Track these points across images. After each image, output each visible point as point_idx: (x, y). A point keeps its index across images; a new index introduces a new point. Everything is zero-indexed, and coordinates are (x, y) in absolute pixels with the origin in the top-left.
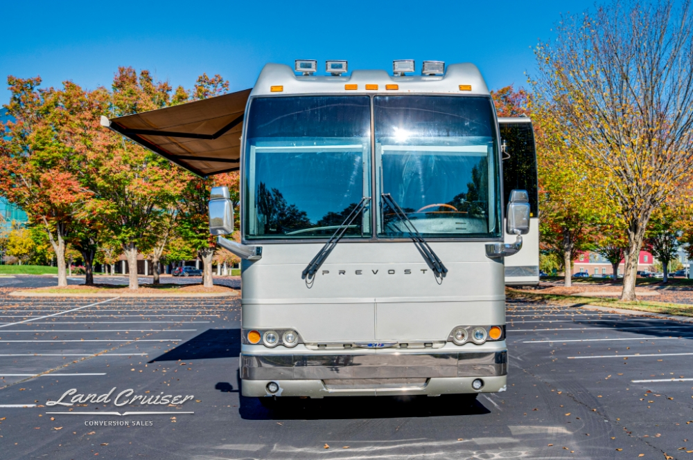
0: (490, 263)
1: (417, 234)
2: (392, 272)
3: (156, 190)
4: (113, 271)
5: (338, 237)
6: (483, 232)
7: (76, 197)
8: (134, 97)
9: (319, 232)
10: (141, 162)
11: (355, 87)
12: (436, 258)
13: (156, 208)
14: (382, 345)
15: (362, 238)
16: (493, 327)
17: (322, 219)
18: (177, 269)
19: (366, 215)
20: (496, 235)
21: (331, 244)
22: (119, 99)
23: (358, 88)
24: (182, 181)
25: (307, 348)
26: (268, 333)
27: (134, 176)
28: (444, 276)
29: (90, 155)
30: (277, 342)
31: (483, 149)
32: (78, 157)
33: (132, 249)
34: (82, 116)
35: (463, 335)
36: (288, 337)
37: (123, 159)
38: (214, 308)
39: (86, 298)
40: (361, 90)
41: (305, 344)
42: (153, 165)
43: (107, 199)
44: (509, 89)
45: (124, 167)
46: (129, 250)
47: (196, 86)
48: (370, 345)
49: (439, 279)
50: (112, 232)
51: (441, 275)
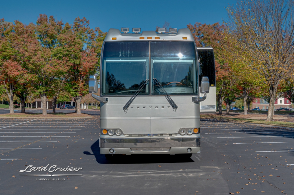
0: (193, 104)
1: (166, 93)
2: (157, 107)
3: (56, 70)
4: (32, 107)
5: (137, 94)
6: (191, 92)
7: (19, 73)
8: (47, 28)
9: (130, 92)
10: (49, 57)
11: (143, 38)
12: (173, 102)
13: (55, 78)
14: (153, 135)
15: (146, 94)
16: (195, 128)
17: (131, 87)
18: (62, 106)
19: (147, 86)
20: (197, 93)
21: (134, 97)
22: (40, 29)
23: (145, 38)
24: (68, 66)
25: (125, 136)
26: (110, 130)
27: (46, 63)
28: (176, 109)
29: (27, 54)
30: (113, 133)
31: (191, 61)
32: (21, 55)
33: (44, 96)
34: (24, 37)
35: (184, 132)
36: (118, 132)
37: (41, 55)
38: (82, 123)
39: (23, 119)
40: (146, 39)
41: (124, 134)
42: (54, 59)
43: (33, 74)
44: (217, 24)
45: (41, 59)
46: (43, 97)
47: (74, 22)
48: (148, 135)
49: (174, 110)
50: (35, 89)
51: (175, 109)
